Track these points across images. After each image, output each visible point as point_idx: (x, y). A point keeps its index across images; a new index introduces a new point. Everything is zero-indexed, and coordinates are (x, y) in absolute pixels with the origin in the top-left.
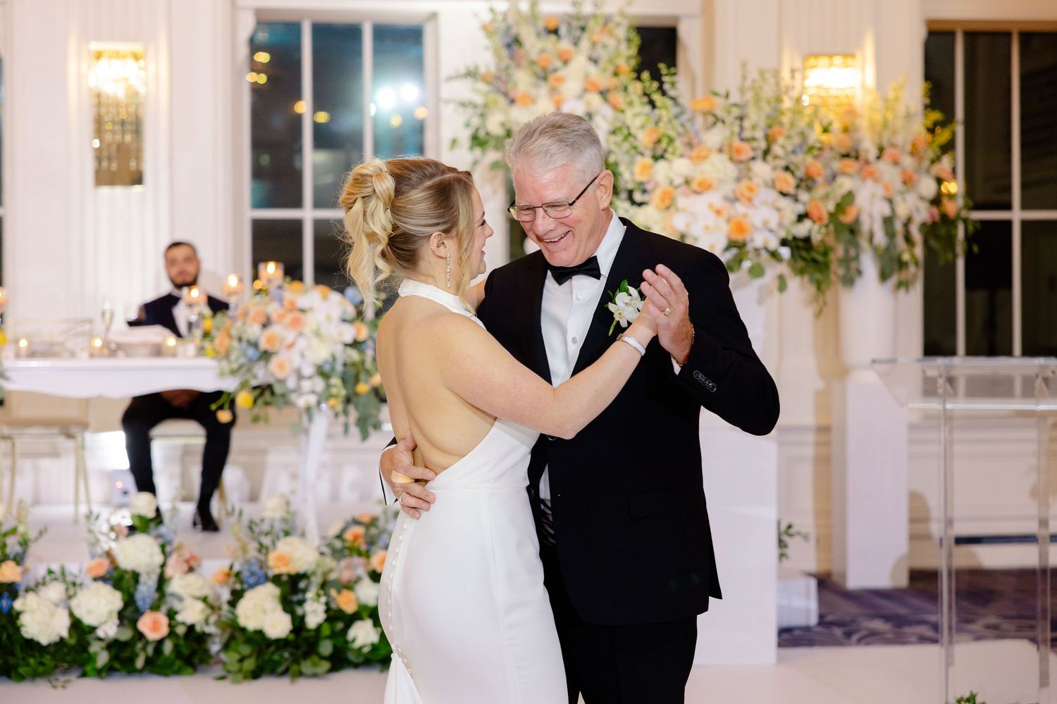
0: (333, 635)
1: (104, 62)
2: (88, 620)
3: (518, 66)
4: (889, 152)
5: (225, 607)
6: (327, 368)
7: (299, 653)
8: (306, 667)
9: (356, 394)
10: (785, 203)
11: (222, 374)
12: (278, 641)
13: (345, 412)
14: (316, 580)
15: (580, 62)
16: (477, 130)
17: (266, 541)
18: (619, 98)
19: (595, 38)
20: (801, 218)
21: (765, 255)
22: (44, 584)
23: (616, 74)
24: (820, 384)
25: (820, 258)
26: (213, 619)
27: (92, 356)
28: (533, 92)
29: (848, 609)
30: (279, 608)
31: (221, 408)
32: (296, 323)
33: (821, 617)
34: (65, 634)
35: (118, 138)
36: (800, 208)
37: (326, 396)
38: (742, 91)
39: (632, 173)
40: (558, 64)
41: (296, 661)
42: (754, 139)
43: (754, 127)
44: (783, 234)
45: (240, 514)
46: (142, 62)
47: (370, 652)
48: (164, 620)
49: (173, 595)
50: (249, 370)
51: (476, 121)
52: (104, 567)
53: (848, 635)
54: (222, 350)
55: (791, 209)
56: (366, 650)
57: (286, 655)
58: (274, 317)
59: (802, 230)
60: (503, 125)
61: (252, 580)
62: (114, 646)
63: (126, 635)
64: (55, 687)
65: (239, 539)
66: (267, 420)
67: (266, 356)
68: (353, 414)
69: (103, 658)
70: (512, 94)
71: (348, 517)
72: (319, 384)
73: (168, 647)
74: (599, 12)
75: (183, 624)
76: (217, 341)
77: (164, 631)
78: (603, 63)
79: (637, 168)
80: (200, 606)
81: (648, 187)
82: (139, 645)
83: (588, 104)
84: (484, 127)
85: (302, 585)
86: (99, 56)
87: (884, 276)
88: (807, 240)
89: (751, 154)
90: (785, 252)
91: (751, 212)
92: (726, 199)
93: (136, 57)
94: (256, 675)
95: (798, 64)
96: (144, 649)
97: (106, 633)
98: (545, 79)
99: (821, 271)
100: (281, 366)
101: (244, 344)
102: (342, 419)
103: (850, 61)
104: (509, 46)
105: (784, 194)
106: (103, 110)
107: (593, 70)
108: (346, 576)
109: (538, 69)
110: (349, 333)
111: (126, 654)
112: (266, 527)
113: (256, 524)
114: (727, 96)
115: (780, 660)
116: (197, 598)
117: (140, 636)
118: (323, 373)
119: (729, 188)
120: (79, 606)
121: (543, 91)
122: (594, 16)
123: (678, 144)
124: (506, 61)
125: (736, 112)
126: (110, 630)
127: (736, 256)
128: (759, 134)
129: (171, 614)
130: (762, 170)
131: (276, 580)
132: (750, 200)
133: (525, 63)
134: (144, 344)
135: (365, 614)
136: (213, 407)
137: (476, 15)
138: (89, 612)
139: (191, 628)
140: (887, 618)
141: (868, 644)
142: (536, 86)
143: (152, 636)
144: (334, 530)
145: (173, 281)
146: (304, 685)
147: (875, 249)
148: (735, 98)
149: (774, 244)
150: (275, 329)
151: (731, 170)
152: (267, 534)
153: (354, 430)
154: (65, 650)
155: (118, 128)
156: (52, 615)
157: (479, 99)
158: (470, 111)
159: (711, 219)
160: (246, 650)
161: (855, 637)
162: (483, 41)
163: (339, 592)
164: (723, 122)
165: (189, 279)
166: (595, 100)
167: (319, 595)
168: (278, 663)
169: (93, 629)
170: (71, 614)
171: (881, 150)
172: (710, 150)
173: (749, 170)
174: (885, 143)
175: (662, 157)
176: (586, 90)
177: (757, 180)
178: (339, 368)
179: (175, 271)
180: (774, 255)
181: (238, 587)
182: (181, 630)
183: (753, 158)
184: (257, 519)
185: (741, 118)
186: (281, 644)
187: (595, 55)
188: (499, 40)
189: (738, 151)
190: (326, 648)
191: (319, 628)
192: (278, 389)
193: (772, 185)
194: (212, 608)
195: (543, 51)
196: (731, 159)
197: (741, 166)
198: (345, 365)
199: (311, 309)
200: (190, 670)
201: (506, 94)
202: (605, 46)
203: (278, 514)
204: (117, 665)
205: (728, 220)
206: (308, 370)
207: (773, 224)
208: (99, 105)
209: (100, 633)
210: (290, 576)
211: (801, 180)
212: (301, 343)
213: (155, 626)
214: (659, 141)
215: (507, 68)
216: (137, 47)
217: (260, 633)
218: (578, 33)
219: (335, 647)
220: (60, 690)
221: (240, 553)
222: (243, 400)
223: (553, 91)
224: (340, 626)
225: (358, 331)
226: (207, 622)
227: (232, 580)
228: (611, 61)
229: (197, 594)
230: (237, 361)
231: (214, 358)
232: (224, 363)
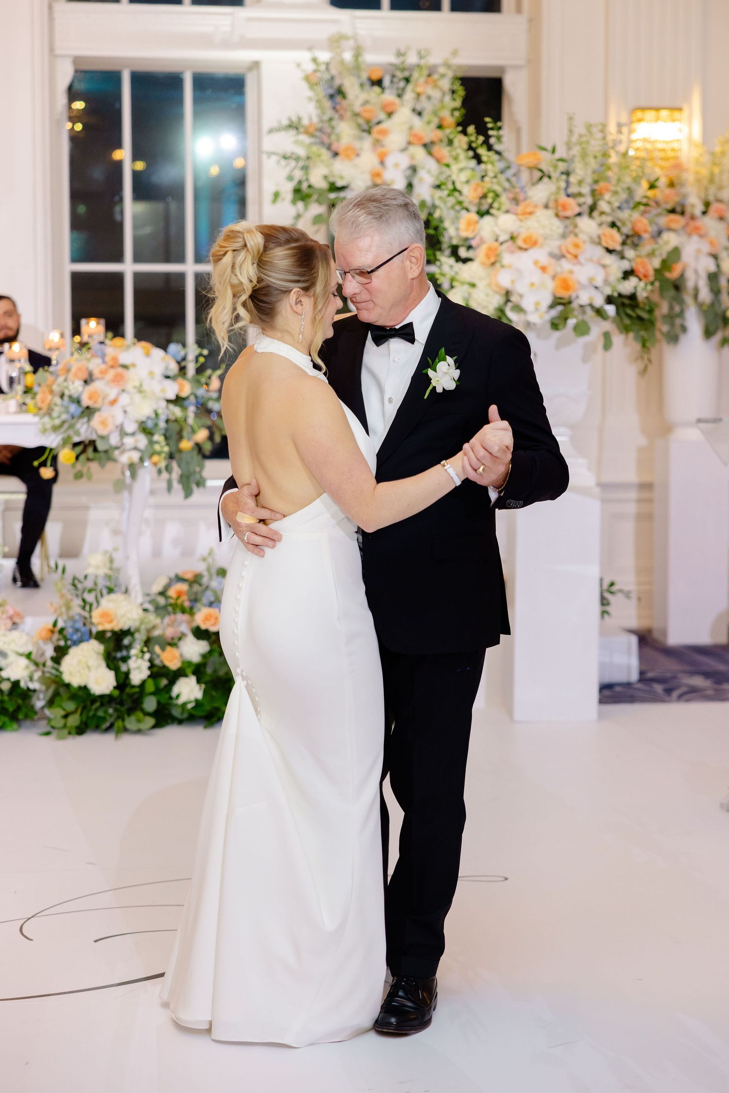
0: (157, 692)
3: (342, 117)
4: (715, 206)
5: (49, 663)
6: (150, 424)
7: (123, 709)
8: (131, 722)
9: (180, 451)
10: (610, 259)
11: (44, 431)
12: (102, 697)
13: (168, 469)
14: (140, 637)
15: (404, 114)
16: (300, 182)
17: (90, 598)
18: (443, 151)
19: (419, 90)
20: (627, 274)
21: (590, 313)
23: (440, 127)
24: (643, 441)
25: (645, 315)
26: (37, 675)
28: (357, 144)
29: (669, 666)
30: (103, 664)
31: (43, 464)
32: (118, 379)
33: (642, 673)
36: (626, 265)
37: (148, 453)
38: (569, 146)
39: (457, 229)
40: (382, 116)
41: (121, 717)
42: (580, 195)
43: (580, 183)
44: (608, 291)
45: (64, 571)
47: (193, 708)
50: (72, 426)
51: (298, 174)
53: (669, 691)
54: (45, 407)
55: (616, 266)
56: (190, 706)
57: (111, 711)
58: (96, 373)
59: (628, 287)
60: (325, 177)
61: (75, 637)
65: (62, 596)
66: (90, 478)
67: (89, 412)
68: (176, 471)
70: (335, 147)
71: (172, 575)
72: (142, 441)
74: (423, 62)
75: (8, 679)
76: (38, 397)
78: (426, 116)
79: (462, 225)
80: (24, 662)
81: (474, 243)
83: (412, 157)
84: (307, 180)
85: (126, 641)
87: (708, 333)
88: (633, 297)
89: (577, 210)
90: (611, 310)
91: (576, 269)
92: (552, 255)
94: (80, 730)
95: (624, 119)
98: (369, 131)
99: (646, 329)
100: (104, 423)
101: (66, 400)
102: (165, 475)
103: (677, 114)
104: (332, 97)
105: (610, 251)
107: (417, 122)
108: (170, 632)
109: (361, 121)
110: (172, 390)
112: (89, 584)
113: (80, 581)
114: (554, 151)
115: (601, 716)
116: (21, 655)
118: (146, 430)
119: (554, 245)
121: (367, 143)
122: (419, 66)
123: (504, 199)
124: (330, 113)
125: (562, 166)
127: (561, 312)
128: (586, 190)
130: (588, 226)
131: (100, 636)
132: (576, 257)
133: (348, 114)
135: (189, 671)
136: (36, 463)
137: (299, 65)
139: (16, 684)
140: (707, 675)
141: (688, 701)
142: (361, 139)
144: (157, 587)
146: (129, 741)
147: (700, 305)
148: (561, 153)
149: (599, 301)
150: (97, 385)
151: (557, 226)
152: (90, 591)
153: (177, 486)
157: (302, 152)
158: (293, 163)
159: (536, 276)
160: (71, 706)
161: (675, 694)
162: (306, 91)
163: (163, 649)
164: (550, 177)
165: (11, 333)
166: (419, 153)
167: (143, 652)
168: (103, 719)
171: (707, 204)
172: (536, 206)
173: (576, 226)
174: (711, 198)
175: (487, 213)
176: (410, 143)
177: (583, 237)
178: (162, 425)
180: (599, 312)
181: (62, 643)
182: (5, 686)
183: (579, 214)
184: (80, 576)
185: (567, 173)
186: (105, 700)
187: (418, 108)
188: (322, 91)
189: (564, 208)
190: (150, 704)
191: (143, 684)
192: (101, 446)
193: (597, 241)
194: (36, 664)
195: (366, 102)
196: (557, 215)
197: (568, 222)
198: (167, 421)
199: (134, 365)
200: (15, 726)
201: (329, 148)
202: (429, 98)
203: (102, 572)
205: (554, 277)
206: (131, 427)
207: (599, 282)
210: (114, 633)
211: (627, 236)
212: (124, 399)
214: (484, 196)
215: (331, 119)
217: (85, 689)
218: (402, 84)
219: (159, 703)
221: (64, 610)
222: (66, 456)
223: (377, 143)
224: (164, 682)
225: (181, 388)
226: (31, 679)
227: (56, 636)
228: (435, 113)
229: (21, 651)
230: (59, 417)
231: (35, 415)
232: (47, 420)
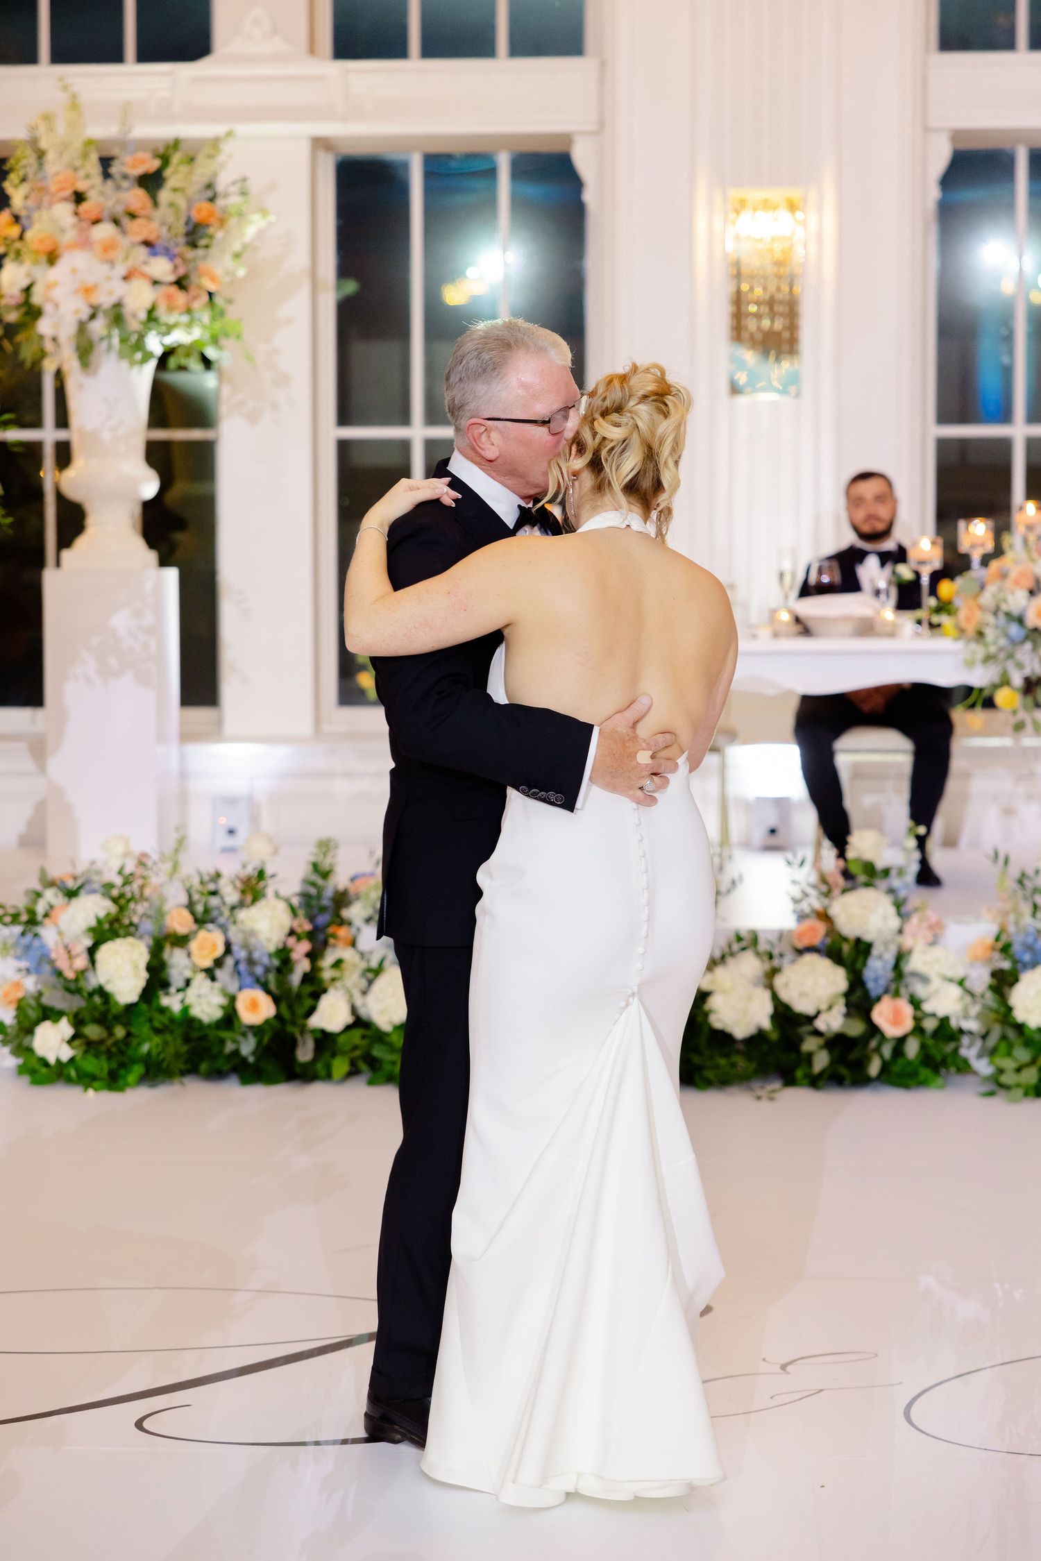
1: (746, 216)
2: (802, 1006)
5: (989, 994)
11: (970, 664)
22: (732, 954)
26: (973, 1010)
27: (776, 635)
31: (972, 710)
34: (766, 1024)
35: (766, 323)
45: (1006, 861)
46: (799, 215)
48: (908, 1010)
49: (915, 974)
50: (1010, 656)
52: (818, 933)
54: (971, 629)
61: (1029, 958)
62: (837, 1043)
63: (856, 1029)
64: (759, 1098)
65: (1006, 898)
67: (1034, 635)
69: (821, 1061)
73: (912, 1049)
75: (934, 1015)
76: (962, 615)
77: (908, 1025)
80: (955, 991)
82: (873, 1044)
86: (741, 205)
93: (792, 207)
96: (878, 1050)
97: (828, 1025)
101: (1002, 619)
106: (745, 287)
111: (853, 1056)
113: (1029, 878)
116: (951, 980)
117: (874, 1030)
120: (787, 985)
126: (833, 1021)
129: (915, 1003)
134: (846, 619)
138: (803, 995)
139: (945, 1021)
143: (892, 1031)
145: (856, 529)
154: (765, 1047)
155: (765, 309)
156: (750, 998)
160: (1023, 1055)
165: (880, 527)
169: (810, 1019)
170: (775, 997)
179: (860, 515)
181: (1006, 965)
182: (930, 1025)
184: (1030, 872)
194: (971, 995)
200: (940, 1081)
204: (843, 1071)
208: (738, 276)
209: (820, 1024)
213: (897, 1019)
216: (795, 193)
220: (764, 1104)
221: (1011, 916)
222: (1007, 697)
226: (965, 1014)
227: (998, 955)
229: (950, 974)
230: (995, 643)
231: (957, 639)
232: (973, 646)
